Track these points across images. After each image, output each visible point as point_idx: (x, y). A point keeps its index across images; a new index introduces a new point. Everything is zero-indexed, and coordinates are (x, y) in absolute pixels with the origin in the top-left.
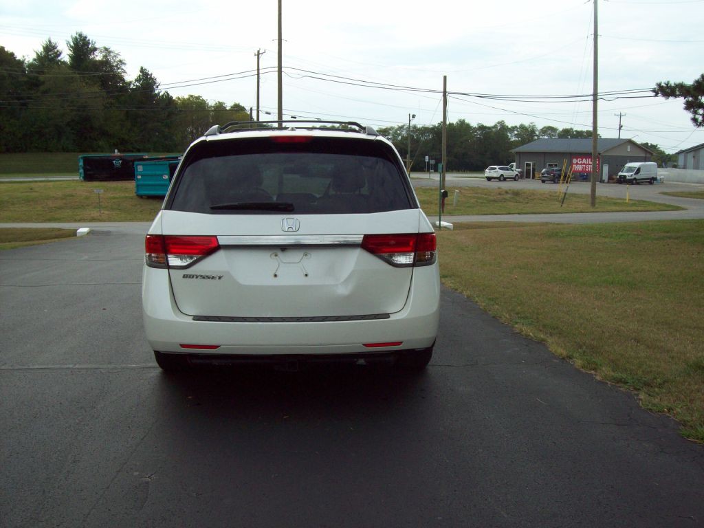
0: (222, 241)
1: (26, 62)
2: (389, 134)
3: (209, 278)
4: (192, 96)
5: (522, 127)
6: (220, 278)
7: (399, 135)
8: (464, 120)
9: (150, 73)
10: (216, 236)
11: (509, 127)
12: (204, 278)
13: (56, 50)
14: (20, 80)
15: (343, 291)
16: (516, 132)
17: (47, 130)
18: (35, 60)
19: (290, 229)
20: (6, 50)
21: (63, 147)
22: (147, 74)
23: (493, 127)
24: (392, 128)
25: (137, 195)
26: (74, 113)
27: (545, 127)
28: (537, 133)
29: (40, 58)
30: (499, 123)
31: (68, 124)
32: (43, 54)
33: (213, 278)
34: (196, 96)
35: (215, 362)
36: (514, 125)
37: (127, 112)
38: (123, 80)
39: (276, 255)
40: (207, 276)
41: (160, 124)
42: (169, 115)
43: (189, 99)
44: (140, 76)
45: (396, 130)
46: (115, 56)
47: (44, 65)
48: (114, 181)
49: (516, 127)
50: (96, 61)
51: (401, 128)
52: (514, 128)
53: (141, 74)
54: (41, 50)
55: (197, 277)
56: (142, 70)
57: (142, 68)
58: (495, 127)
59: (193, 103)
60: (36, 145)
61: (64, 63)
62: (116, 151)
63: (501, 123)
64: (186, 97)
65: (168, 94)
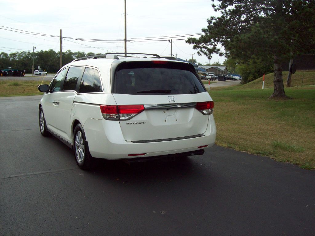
0: (146, 107)
2: (16, 55)
3: (139, 124)
5: (79, 53)
6: (144, 123)
7: (22, 56)
8: (52, 50)
10: (143, 105)
11: (73, 53)
12: (137, 124)
16: (76, 55)
19: (172, 101)
23: (66, 53)
24: (17, 53)
27: (89, 53)
28: (86, 55)
30: (68, 51)
33: (141, 123)
35: (139, 161)
36: (75, 52)
39: (165, 112)
40: (138, 123)
45: (20, 54)
49: (76, 53)
51: (22, 53)
52: (75, 53)
55: (133, 124)
58: (66, 52)
63: (69, 51)
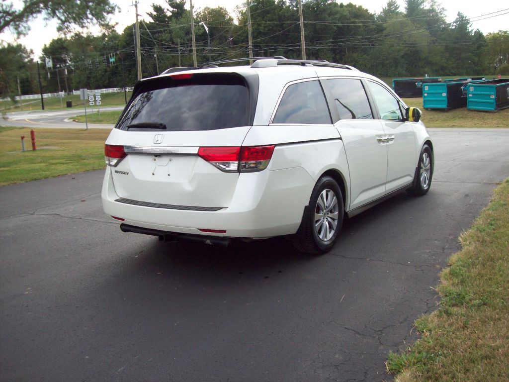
1: (377, 15)
4: (500, 31)
6: (128, 174)
9: (465, 16)
13: (396, 5)
14: (371, 27)
15: (189, 188)
17: (388, 62)
18: (381, 13)
19: (157, 142)
20: (363, 7)
21: (399, 73)
22: (463, 17)
25: (424, 108)
26: (407, 48)
29: (385, 11)
31: (403, 57)
32: (387, 8)
34: (504, 31)
37: (447, 46)
38: (444, 23)
39: (155, 160)
40: (123, 172)
41: (471, 54)
42: (479, 47)
43: (498, 33)
44: (457, 19)
46: (439, 5)
47: (387, 16)
48: (416, 97)
50: (425, 10)
53: (458, 17)
54: (385, 6)
55: (119, 173)
56: (459, 14)
57: (459, 13)
59: (500, 36)
60: (380, 72)
61: (401, 13)
62: (426, 75)
64: (496, 32)
65: (479, 31)
